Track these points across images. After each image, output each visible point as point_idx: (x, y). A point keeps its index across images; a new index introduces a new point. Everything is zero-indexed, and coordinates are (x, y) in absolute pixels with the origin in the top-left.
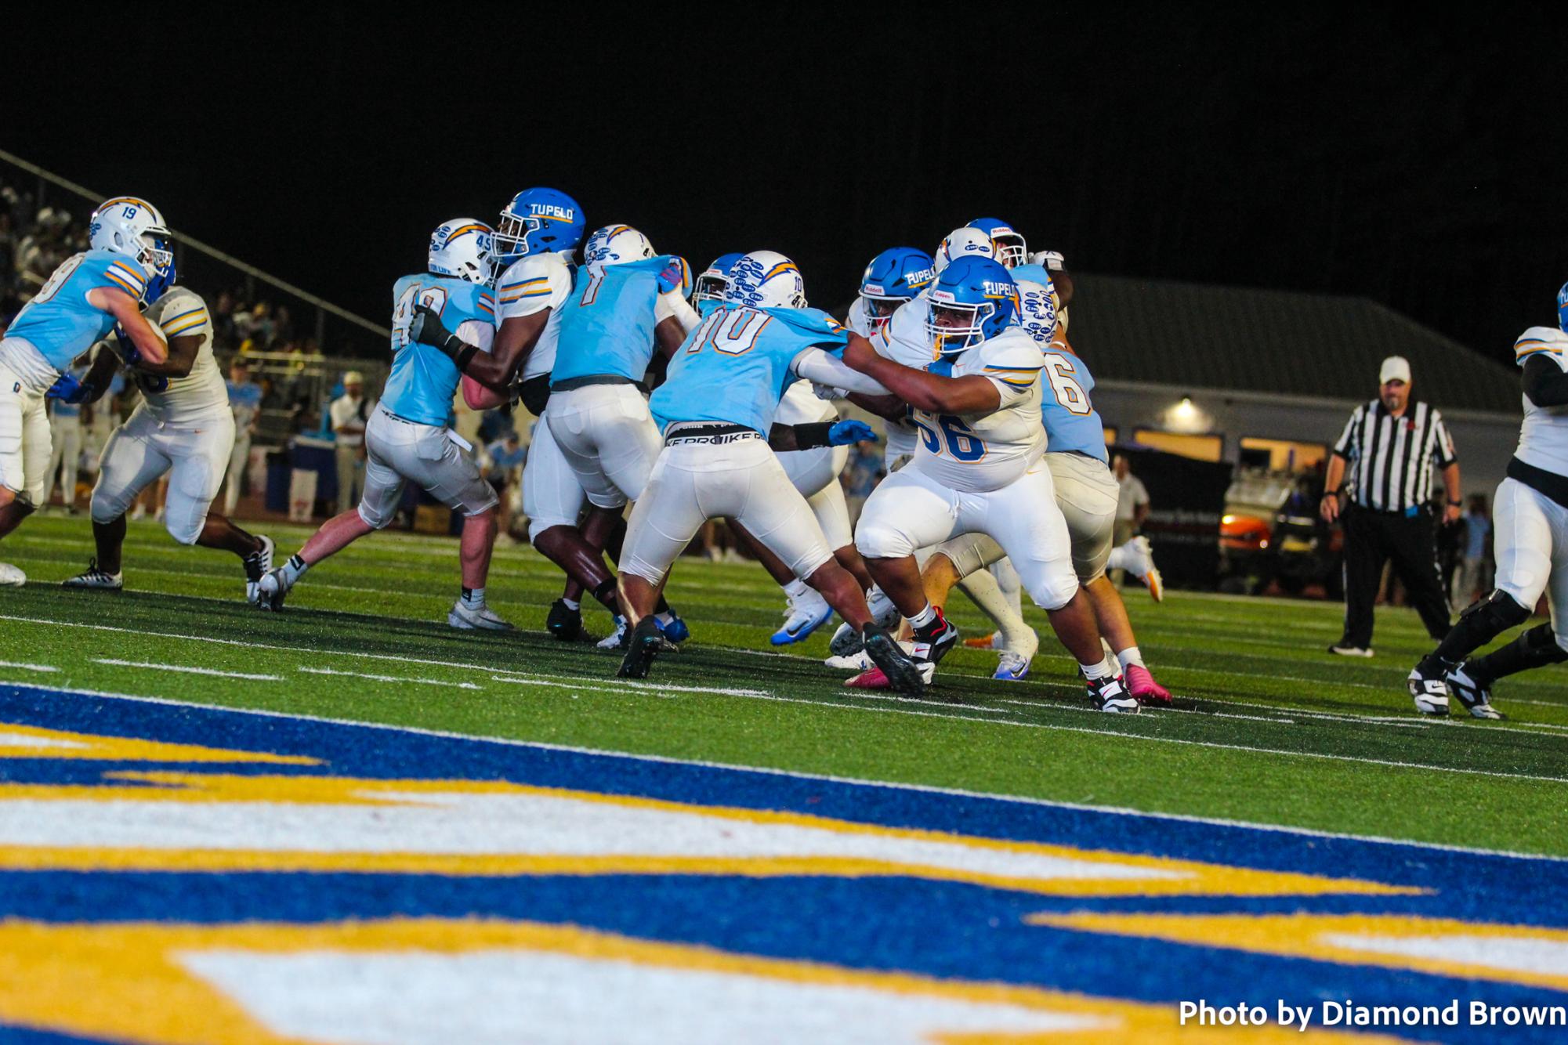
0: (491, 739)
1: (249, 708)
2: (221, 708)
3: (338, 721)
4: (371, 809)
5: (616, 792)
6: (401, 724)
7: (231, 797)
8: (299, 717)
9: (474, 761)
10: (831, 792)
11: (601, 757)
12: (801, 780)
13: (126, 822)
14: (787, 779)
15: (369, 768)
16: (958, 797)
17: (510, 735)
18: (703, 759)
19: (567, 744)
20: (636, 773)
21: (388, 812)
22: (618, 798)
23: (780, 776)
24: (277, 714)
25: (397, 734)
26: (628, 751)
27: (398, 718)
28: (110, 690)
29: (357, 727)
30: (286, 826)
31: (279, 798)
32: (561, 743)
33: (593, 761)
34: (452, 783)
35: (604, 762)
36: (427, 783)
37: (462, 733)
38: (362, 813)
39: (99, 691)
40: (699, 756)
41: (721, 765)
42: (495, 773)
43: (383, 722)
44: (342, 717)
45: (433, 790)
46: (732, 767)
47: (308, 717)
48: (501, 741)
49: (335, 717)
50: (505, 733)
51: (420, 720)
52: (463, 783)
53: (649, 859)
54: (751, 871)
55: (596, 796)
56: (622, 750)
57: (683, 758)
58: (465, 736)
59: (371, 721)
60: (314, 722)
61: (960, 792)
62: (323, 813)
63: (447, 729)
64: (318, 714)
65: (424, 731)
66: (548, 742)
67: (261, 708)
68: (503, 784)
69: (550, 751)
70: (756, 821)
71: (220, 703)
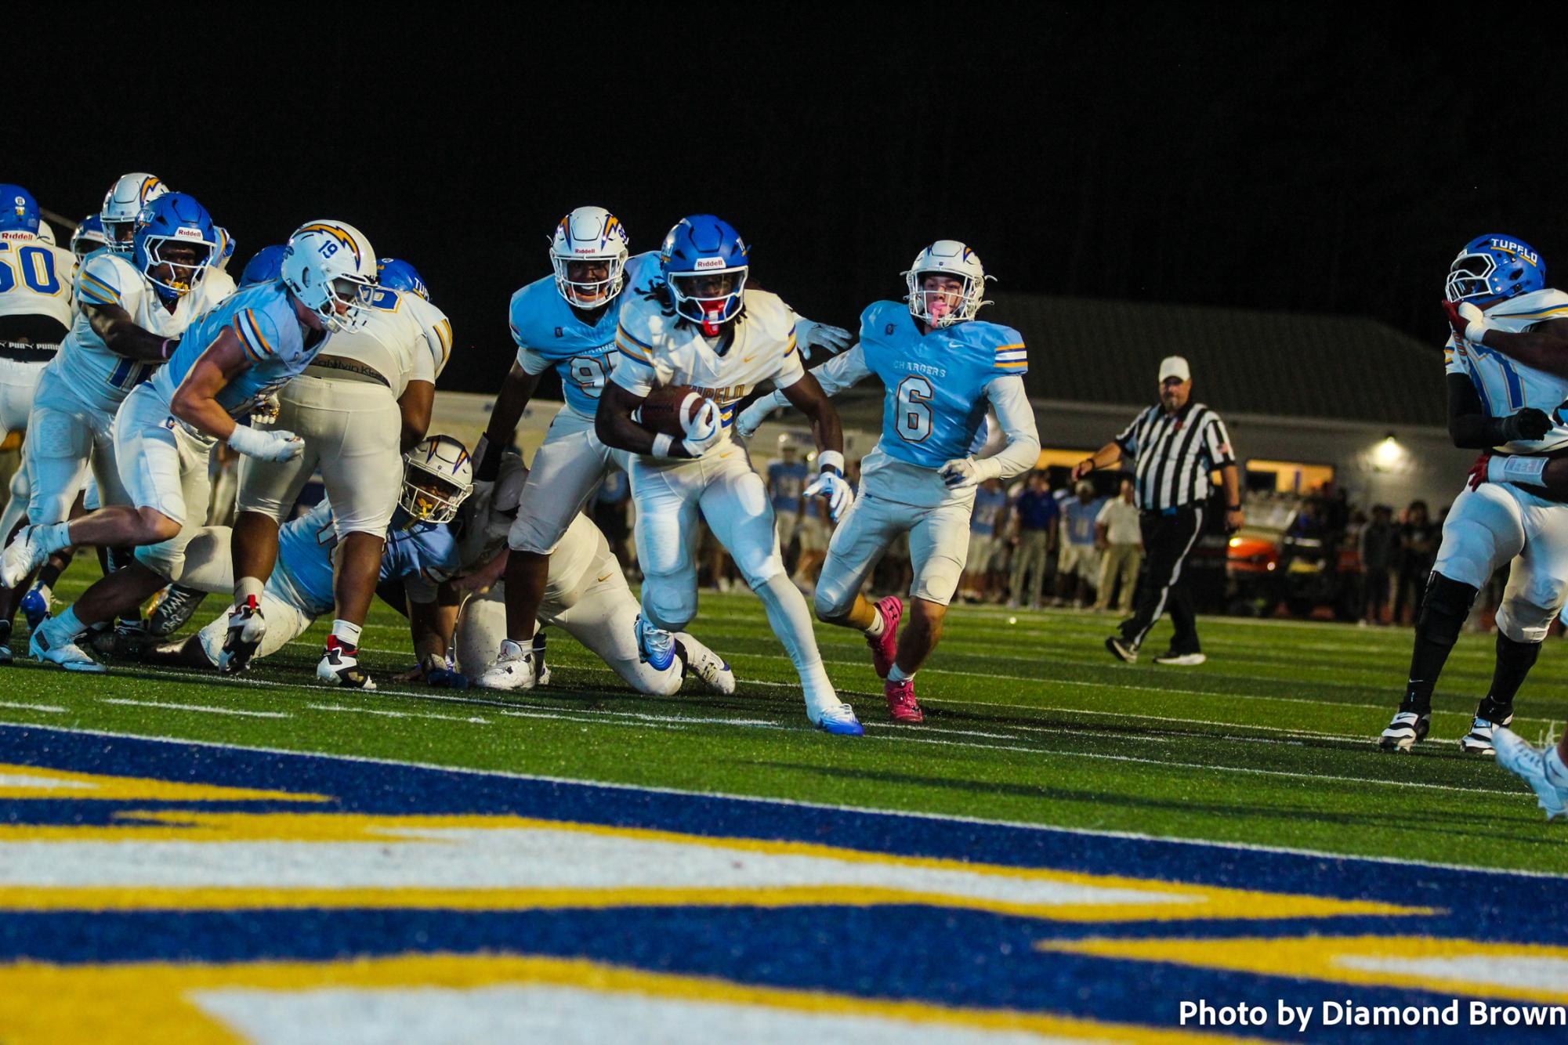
0: (500, 773)
1: (258, 746)
2: (230, 746)
3: (347, 758)
4: (381, 845)
5: (626, 825)
6: (411, 759)
7: (239, 836)
8: (308, 754)
9: (483, 795)
10: (842, 822)
11: (610, 790)
12: (811, 810)
13: (136, 862)
14: (798, 809)
15: (379, 804)
16: (968, 824)
17: (520, 769)
18: (713, 790)
19: (577, 777)
20: (646, 805)
21: (399, 848)
22: (629, 831)
23: (789, 806)
24: (286, 752)
25: (407, 769)
26: (639, 783)
27: (407, 754)
28: (120, 730)
29: (367, 764)
30: (296, 864)
31: (289, 835)
32: (571, 776)
33: (603, 794)
34: (462, 819)
35: (614, 795)
36: (436, 819)
37: (472, 768)
38: (372, 850)
39: (109, 730)
40: (709, 788)
41: (732, 796)
42: (505, 808)
43: (393, 758)
44: (351, 754)
45: (443, 826)
46: (742, 798)
47: (318, 754)
48: (510, 775)
49: (345, 753)
50: (515, 768)
51: (429, 756)
52: (473, 818)
53: (659, 891)
54: (762, 901)
55: (606, 829)
56: (632, 783)
57: (693, 789)
58: (475, 771)
59: (381, 757)
60: (322, 759)
61: (971, 819)
62: (333, 851)
63: (456, 764)
64: (328, 750)
65: (433, 766)
66: (557, 775)
67: (270, 745)
68: (513, 819)
69: (560, 785)
70: (766, 851)
71: (229, 741)
